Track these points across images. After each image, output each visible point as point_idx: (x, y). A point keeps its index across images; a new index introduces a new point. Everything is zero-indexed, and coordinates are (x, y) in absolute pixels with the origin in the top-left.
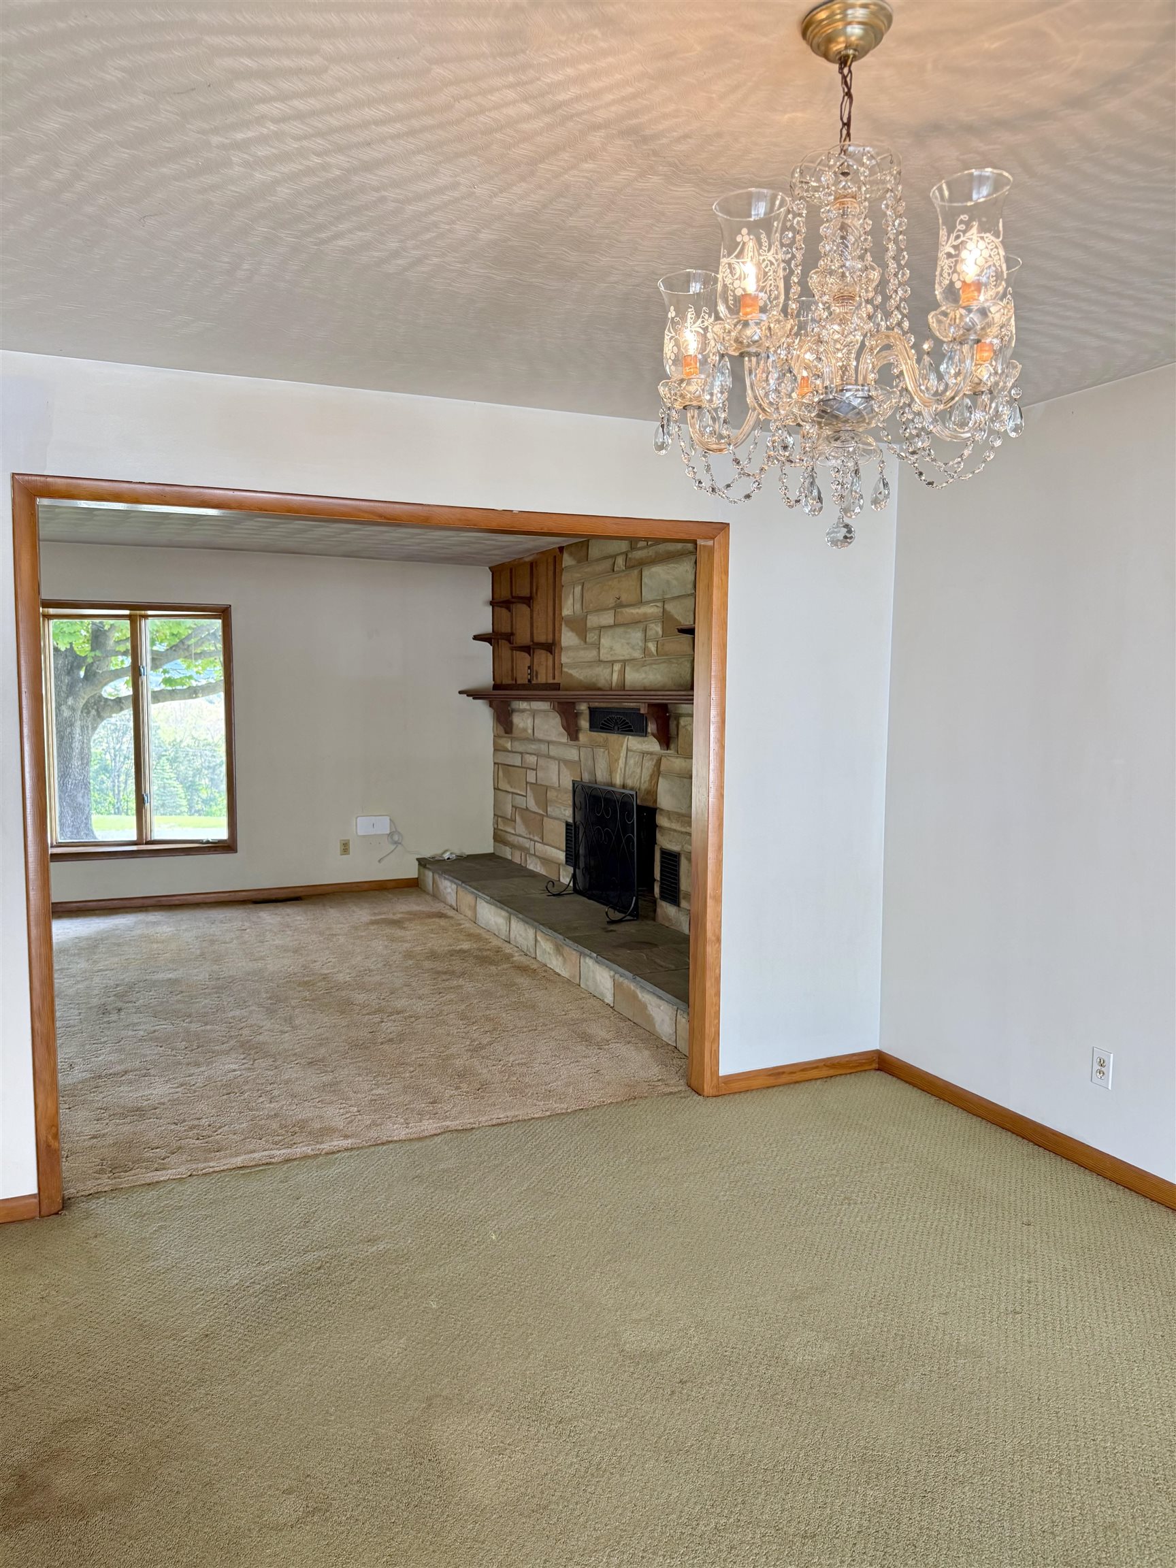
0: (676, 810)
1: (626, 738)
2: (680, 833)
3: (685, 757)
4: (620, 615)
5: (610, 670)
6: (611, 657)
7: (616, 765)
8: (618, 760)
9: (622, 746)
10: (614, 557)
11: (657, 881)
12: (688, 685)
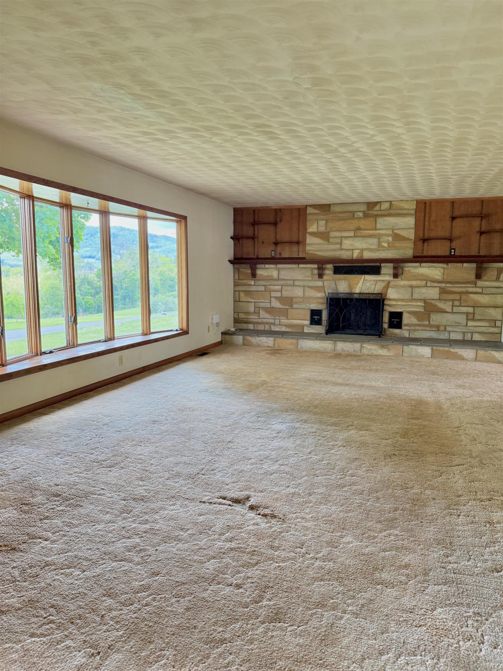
0: (400, 298)
1: (364, 276)
2: (403, 305)
3: (408, 280)
4: (359, 233)
5: (351, 252)
6: (351, 248)
7: (356, 286)
8: (357, 284)
9: (361, 279)
10: (354, 212)
11: (386, 323)
12: (412, 257)
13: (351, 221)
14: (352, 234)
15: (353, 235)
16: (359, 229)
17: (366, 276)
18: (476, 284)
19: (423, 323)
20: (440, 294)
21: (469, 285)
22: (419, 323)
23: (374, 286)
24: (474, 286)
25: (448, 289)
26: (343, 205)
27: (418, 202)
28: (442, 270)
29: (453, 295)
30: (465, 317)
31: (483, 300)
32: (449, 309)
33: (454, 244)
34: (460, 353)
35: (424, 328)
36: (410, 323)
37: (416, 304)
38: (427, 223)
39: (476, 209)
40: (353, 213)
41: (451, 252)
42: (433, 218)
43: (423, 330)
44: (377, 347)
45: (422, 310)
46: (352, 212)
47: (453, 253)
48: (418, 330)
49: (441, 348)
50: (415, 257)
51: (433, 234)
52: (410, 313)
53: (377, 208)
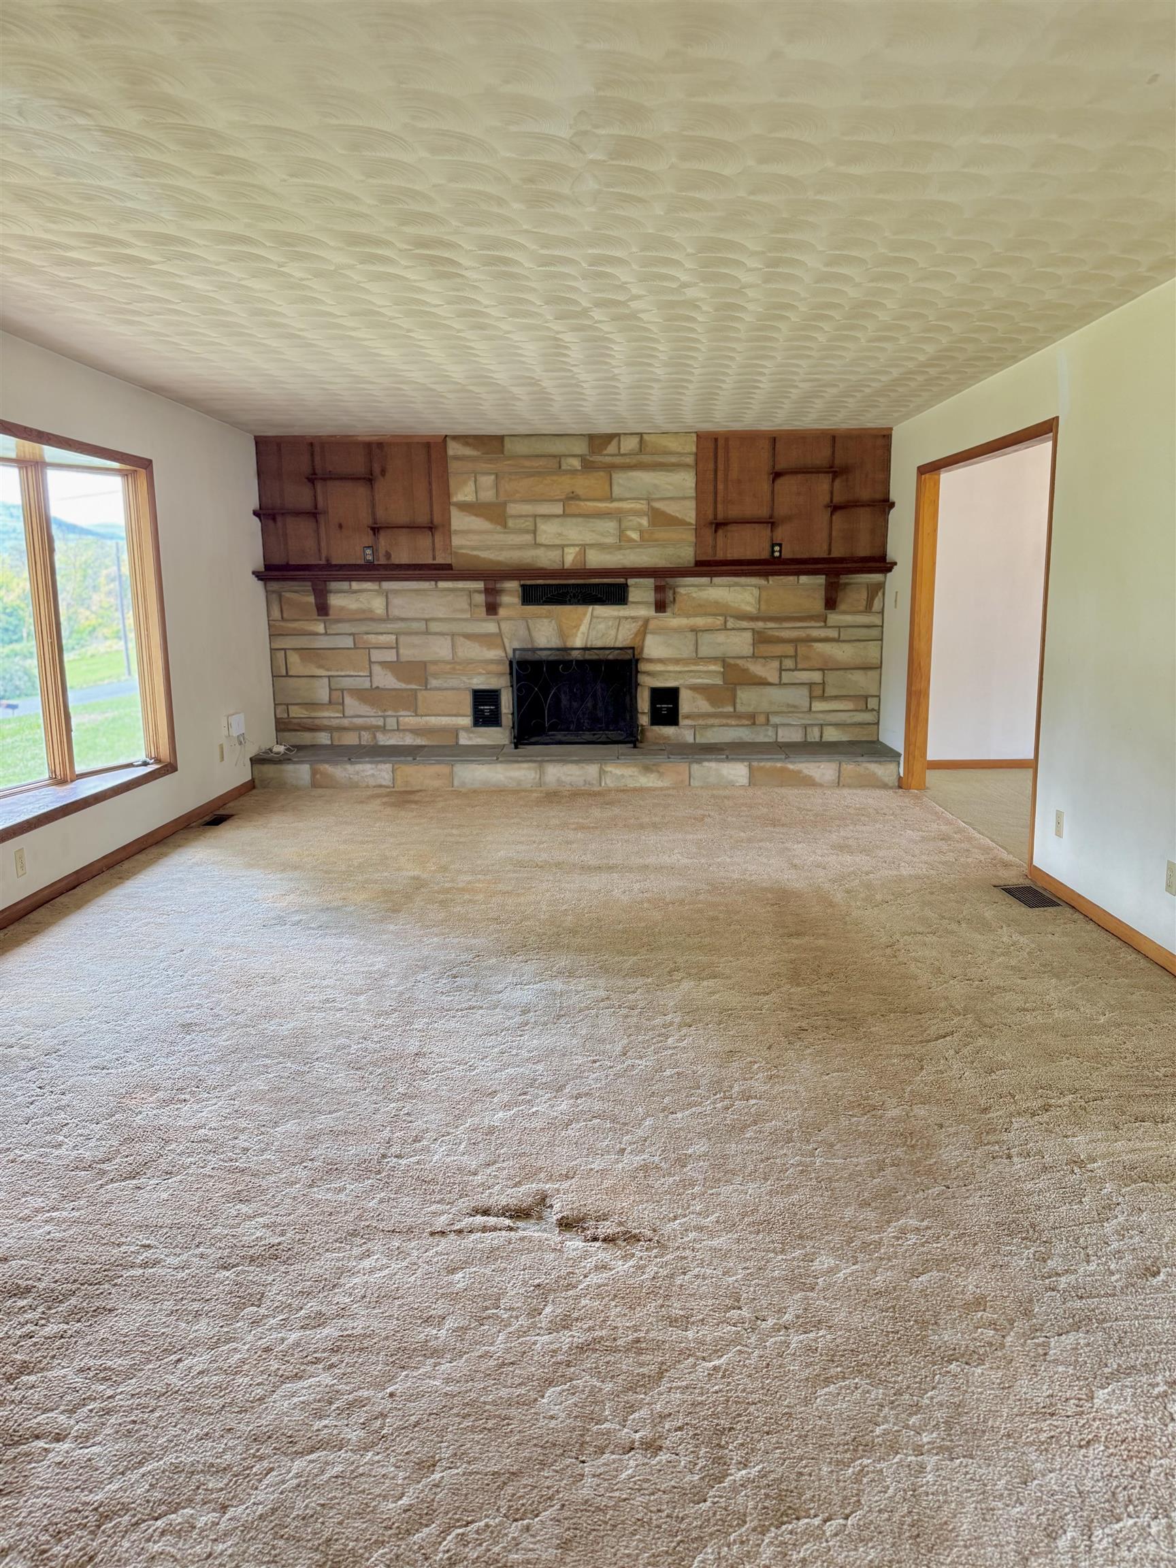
0: (673, 656)
1: (591, 608)
2: (680, 672)
3: (688, 616)
4: (574, 507)
5: (559, 552)
6: (558, 542)
7: (574, 631)
8: (578, 627)
9: (585, 614)
10: (560, 456)
11: (643, 713)
12: (692, 564)
13: (555, 478)
14: (558, 509)
15: (561, 512)
16: (573, 497)
17: (596, 607)
18: (825, 622)
19: (720, 710)
20: (754, 644)
21: (813, 624)
22: (711, 710)
23: (615, 630)
24: (822, 624)
25: (770, 633)
26: (533, 439)
27: (701, 436)
28: (756, 592)
29: (781, 645)
30: (805, 691)
31: (841, 653)
32: (773, 677)
33: (781, 533)
34: (806, 772)
35: (724, 721)
36: (696, 710)
37: (705, 669)
38: (720, 487)
39: (821, 456)
40: (558, 458)
41: (773, 551)
42: (734, 474)
43: (723, 726)
44: (635, 769)
45: (719, 681)
46: (555, 456)
47: (777, 554)
48: (712, 726)
49: (768, 764)
50: (699, 563)
51: (734, 512)
52: (694, 688)
53: (612, 448)
